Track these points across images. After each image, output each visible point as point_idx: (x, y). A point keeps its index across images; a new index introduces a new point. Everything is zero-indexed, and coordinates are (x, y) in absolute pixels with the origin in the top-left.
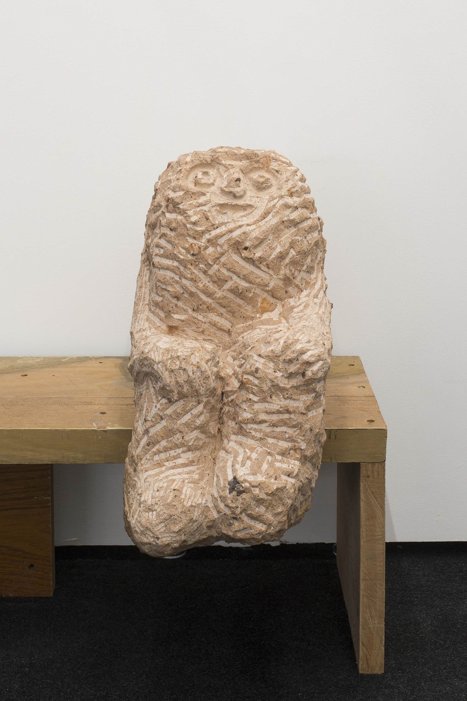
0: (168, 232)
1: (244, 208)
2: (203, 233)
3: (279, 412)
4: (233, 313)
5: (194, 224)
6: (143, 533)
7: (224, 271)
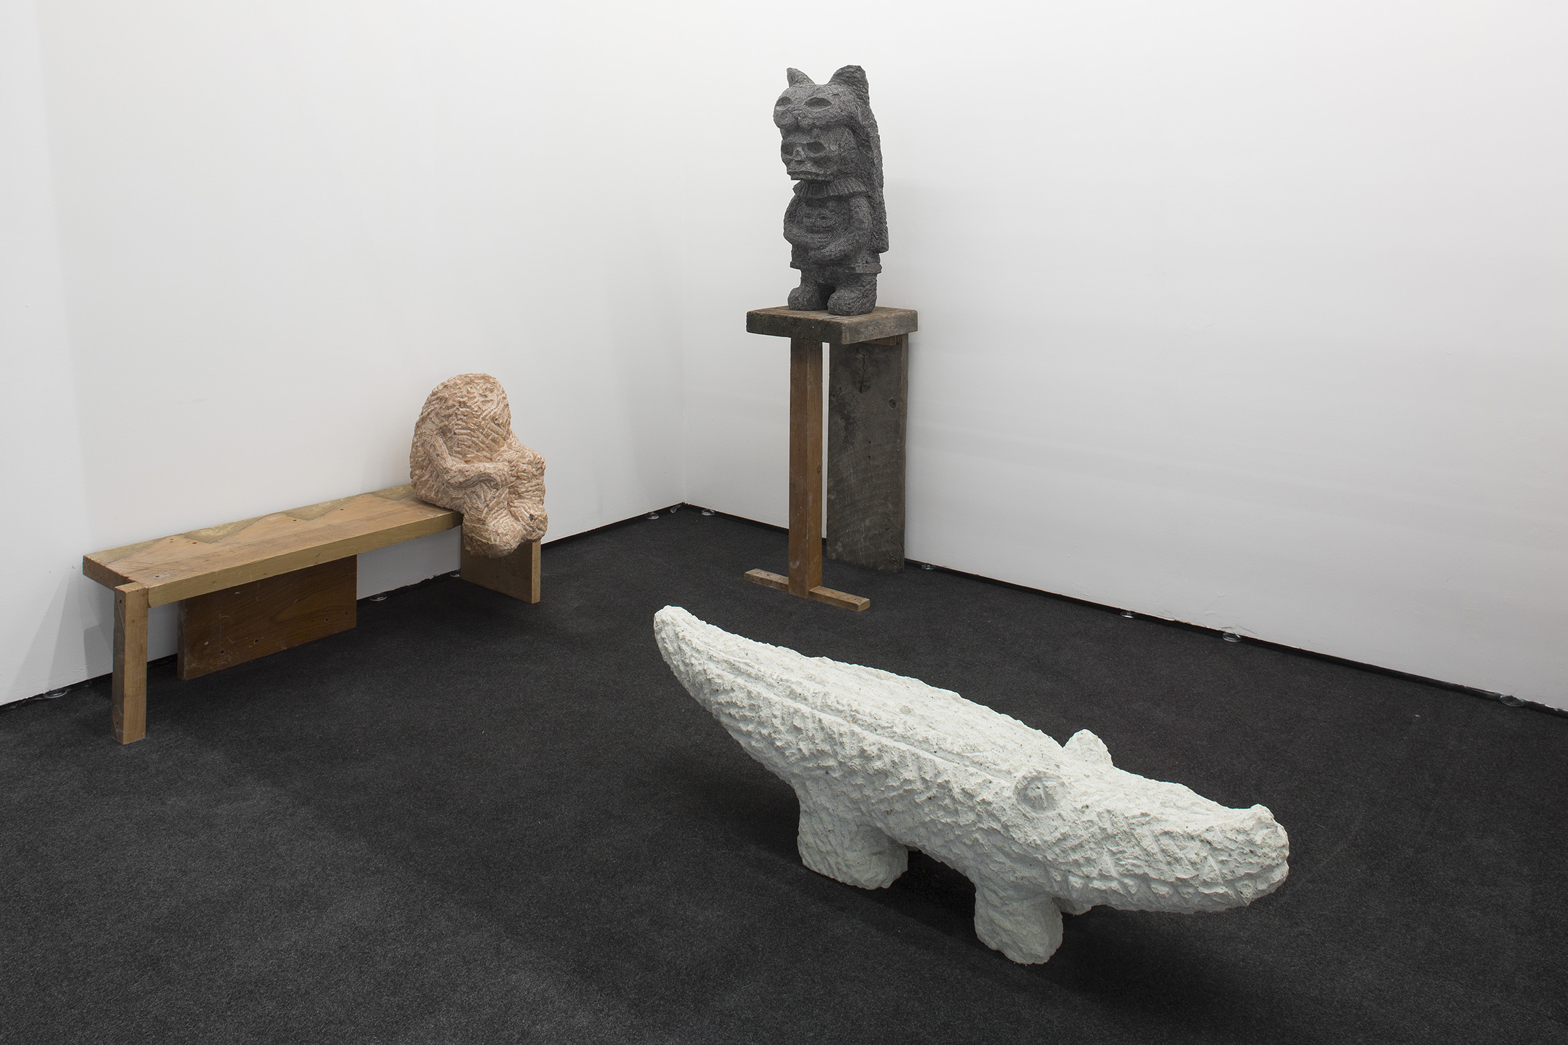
0: (462, 417)
1: (488, 401)
2: (480, 415)
3: (536, 485)
4: (491, 450)
5: (477, 411)
6: (505, 546)
7: (489, 431)
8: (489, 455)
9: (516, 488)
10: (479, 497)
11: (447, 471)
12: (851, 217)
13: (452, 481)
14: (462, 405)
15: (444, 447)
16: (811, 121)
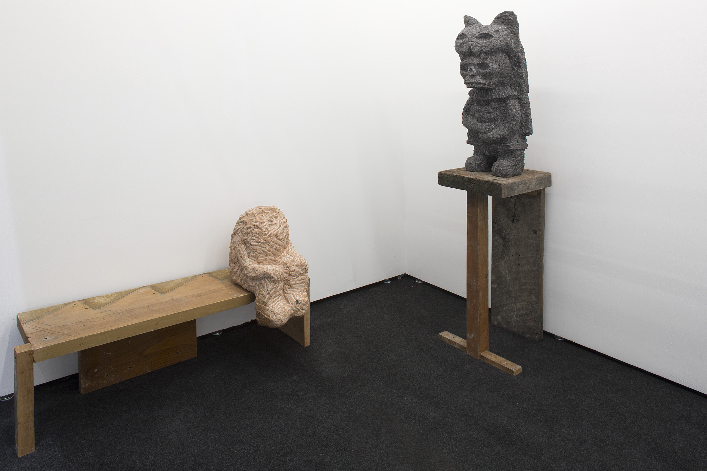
0: (256, 235)
1: (274, 224)
2: (267, 233)
3: (301, 280)
4: (275, 255)
5: (265, 231)
6: (278, 321)
7: (273, 243)
8: (273, 258)
9: (288, 281)
10: (264, 287)
11: (246, 268)
12: (507, 112)
13: (249, 275)
14: (256, 227)
15: (245, 252)
16: (480, 49)
